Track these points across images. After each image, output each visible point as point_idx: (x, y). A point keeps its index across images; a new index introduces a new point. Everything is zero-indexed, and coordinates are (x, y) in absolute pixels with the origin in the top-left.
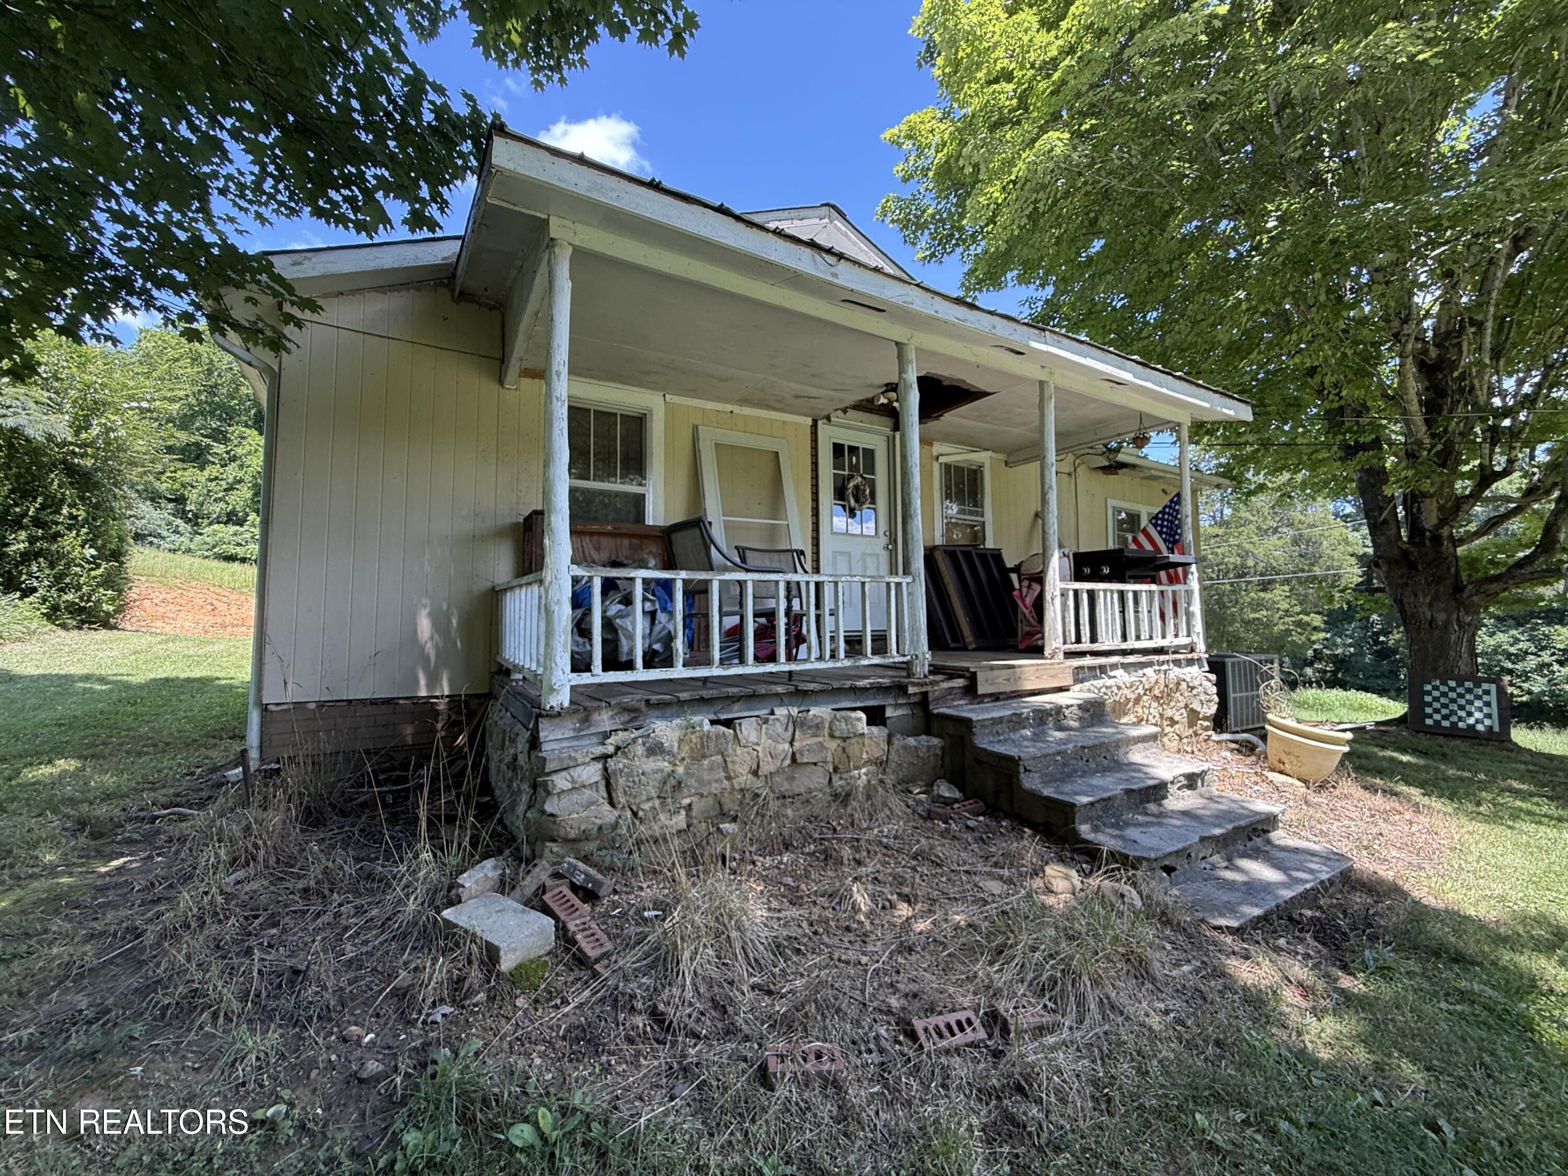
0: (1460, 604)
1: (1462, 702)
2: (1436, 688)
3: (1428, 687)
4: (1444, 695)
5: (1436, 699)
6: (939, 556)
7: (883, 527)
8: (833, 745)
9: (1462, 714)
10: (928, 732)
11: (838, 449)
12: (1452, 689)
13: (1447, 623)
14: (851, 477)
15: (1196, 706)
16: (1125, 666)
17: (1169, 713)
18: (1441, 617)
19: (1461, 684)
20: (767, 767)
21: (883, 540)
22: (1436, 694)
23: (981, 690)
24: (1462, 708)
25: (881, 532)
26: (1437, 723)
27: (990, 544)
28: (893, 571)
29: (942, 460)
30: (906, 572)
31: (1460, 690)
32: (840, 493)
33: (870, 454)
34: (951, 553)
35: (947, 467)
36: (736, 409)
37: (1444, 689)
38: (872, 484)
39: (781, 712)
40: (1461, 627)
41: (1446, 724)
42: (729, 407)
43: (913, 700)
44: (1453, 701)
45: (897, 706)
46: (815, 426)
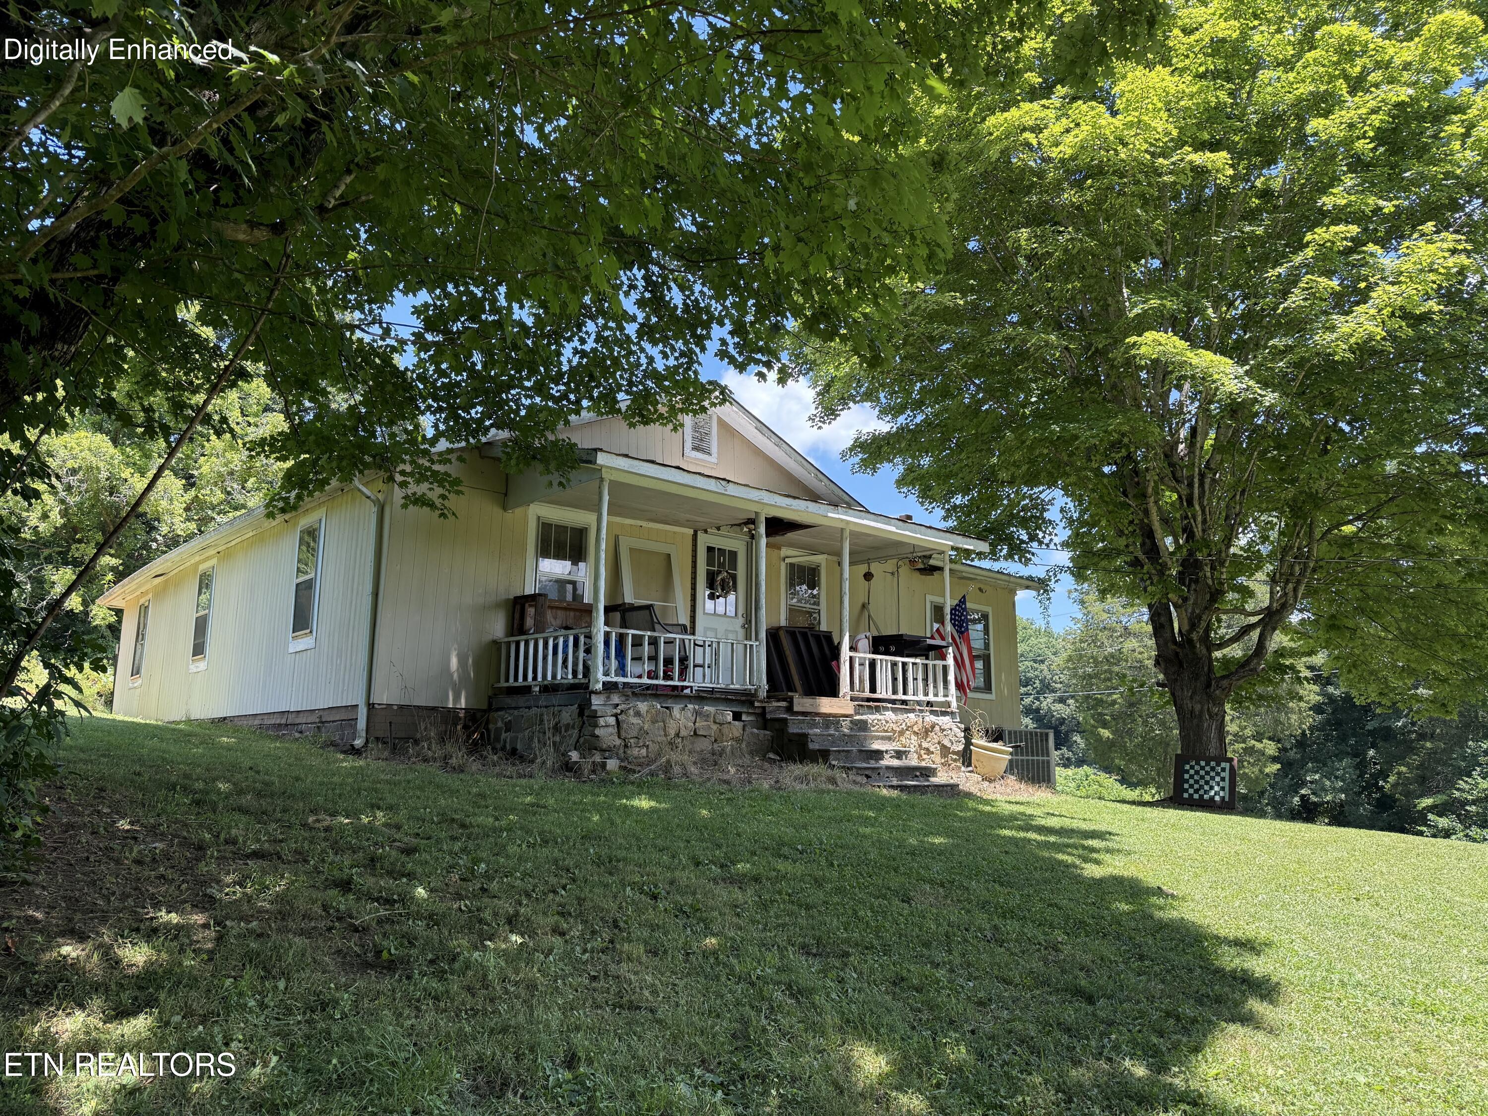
0: (1210, 696)
1: (1207, 778)
2: (1192, 767)
3: (1187, 767)
4: (1197, 772)
5: (1192, 777)
6: (782, 634)
7: (741, 611)
8: (715, 727)
9: (1206, 788)
10: (765, 729)
11: (710, 549)
12: (1202, 768)
13: (1201, 712)
14: (719, 572)
15: (946, 743)
16: (893, 710)
17: (925, 745)
18: (1198, 707)
19: (1208, 764)
20: (683, 733)
21: (741, 621)
22: (1192, 772)
23: (796, 709)
24: (1207, 783)
25: (740, 612)
26: (1191, 795)
27: (824, 627)
28: (748, 637)
29: (788, 561)
30: (757, 639)
31: (1208, 768)
32: (711, 584)
33: (733, 555)
34: (792, 632)
35: (792, 565)
36: (644, 524)
37: (1197, 768)
38: (734, 578)
39: (690, 706)
40: (1211, 717)
41: (1196, 796)
42: (640, 523)
43: (758, 711)
44: (1202, 777)
45: (748, 714)
46: (696, 532)
